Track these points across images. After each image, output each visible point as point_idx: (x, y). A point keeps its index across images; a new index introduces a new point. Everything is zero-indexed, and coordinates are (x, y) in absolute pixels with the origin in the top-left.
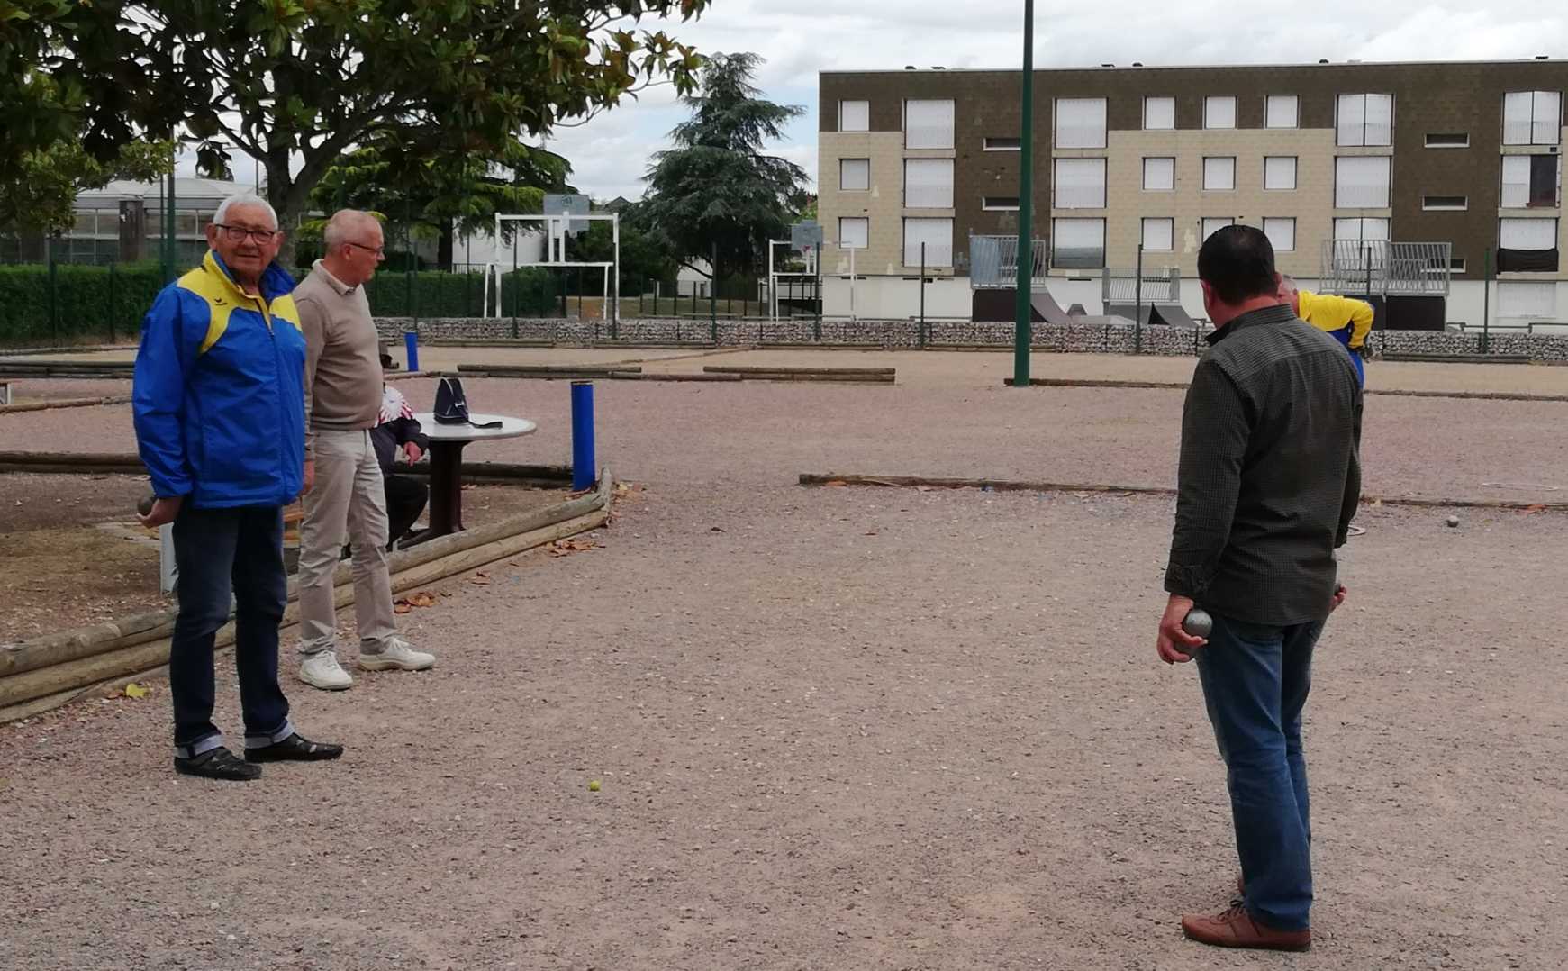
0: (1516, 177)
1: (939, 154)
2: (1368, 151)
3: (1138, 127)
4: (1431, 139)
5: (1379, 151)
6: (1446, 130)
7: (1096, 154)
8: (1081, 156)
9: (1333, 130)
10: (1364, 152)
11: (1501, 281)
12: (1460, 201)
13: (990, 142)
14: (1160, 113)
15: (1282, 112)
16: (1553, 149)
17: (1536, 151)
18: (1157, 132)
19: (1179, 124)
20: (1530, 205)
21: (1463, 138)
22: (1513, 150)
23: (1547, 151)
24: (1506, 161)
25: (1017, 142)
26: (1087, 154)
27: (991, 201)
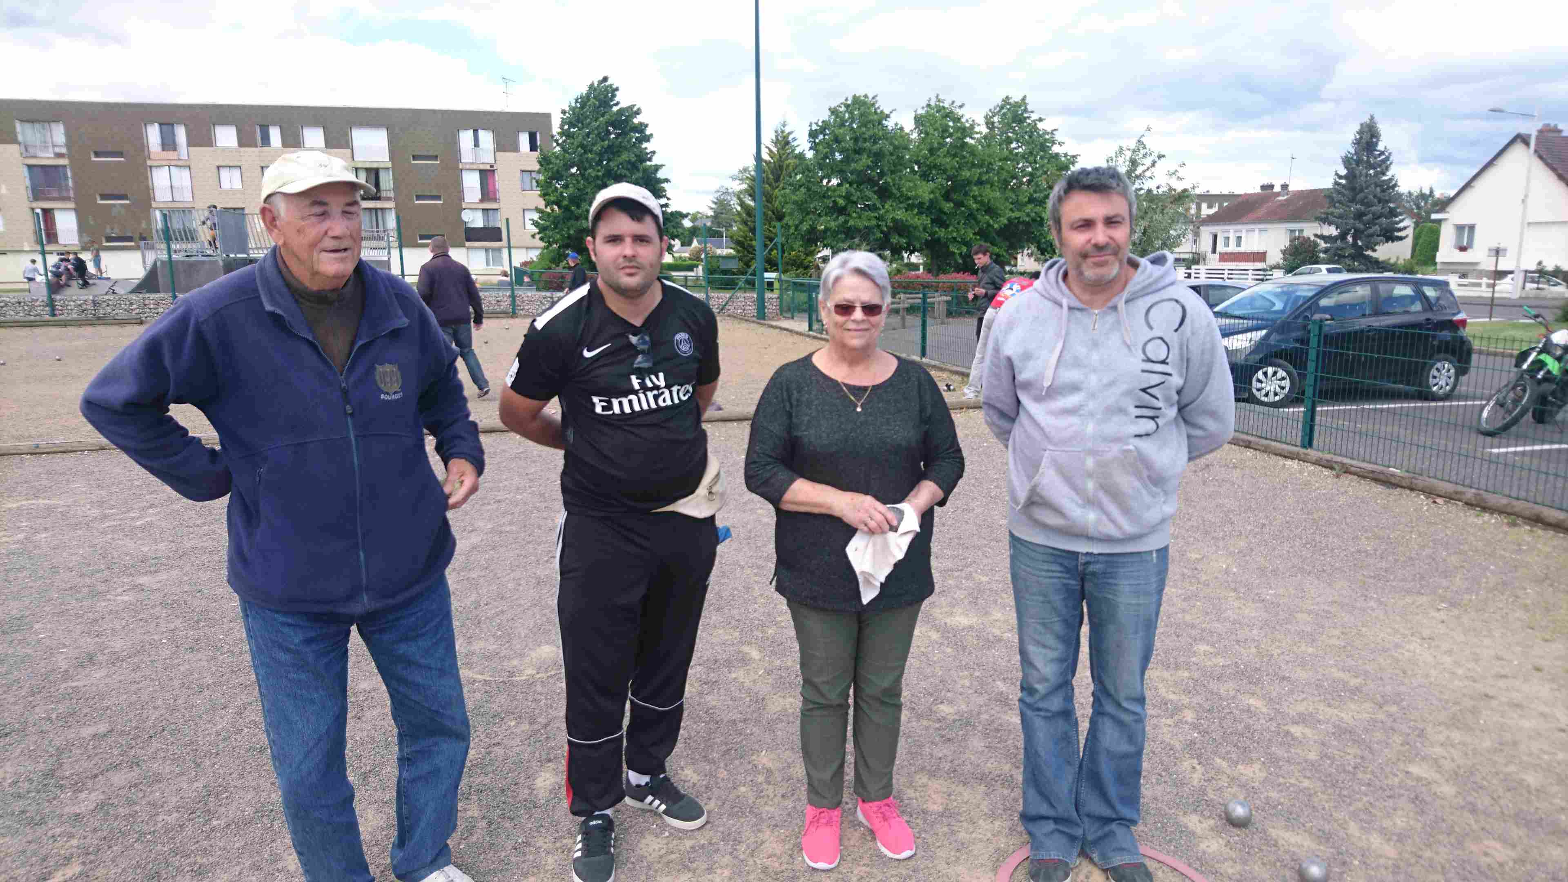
0: (471, 182)
2: (375, 165)
3: (210, 145)
4: (415, 158)
6: (424, 153)
7: (181, 163)
8: (171, 165)
9: (349, 151)
10: (372, 165)
11: (468, 248)
12: (438, 198)
13: (97, 155)
14: (226, 136)
15: (314, 137)
16: (492, 166)
17: (482, 167)
18: (225, 149)
19: (241, 144)
20: (482, 201)
21: (435, 158)
22: (468, 167)
23: (488, 167)
24: (464, 173)
25: (118, 154)
26: (173, 163)
27: (103, 197)
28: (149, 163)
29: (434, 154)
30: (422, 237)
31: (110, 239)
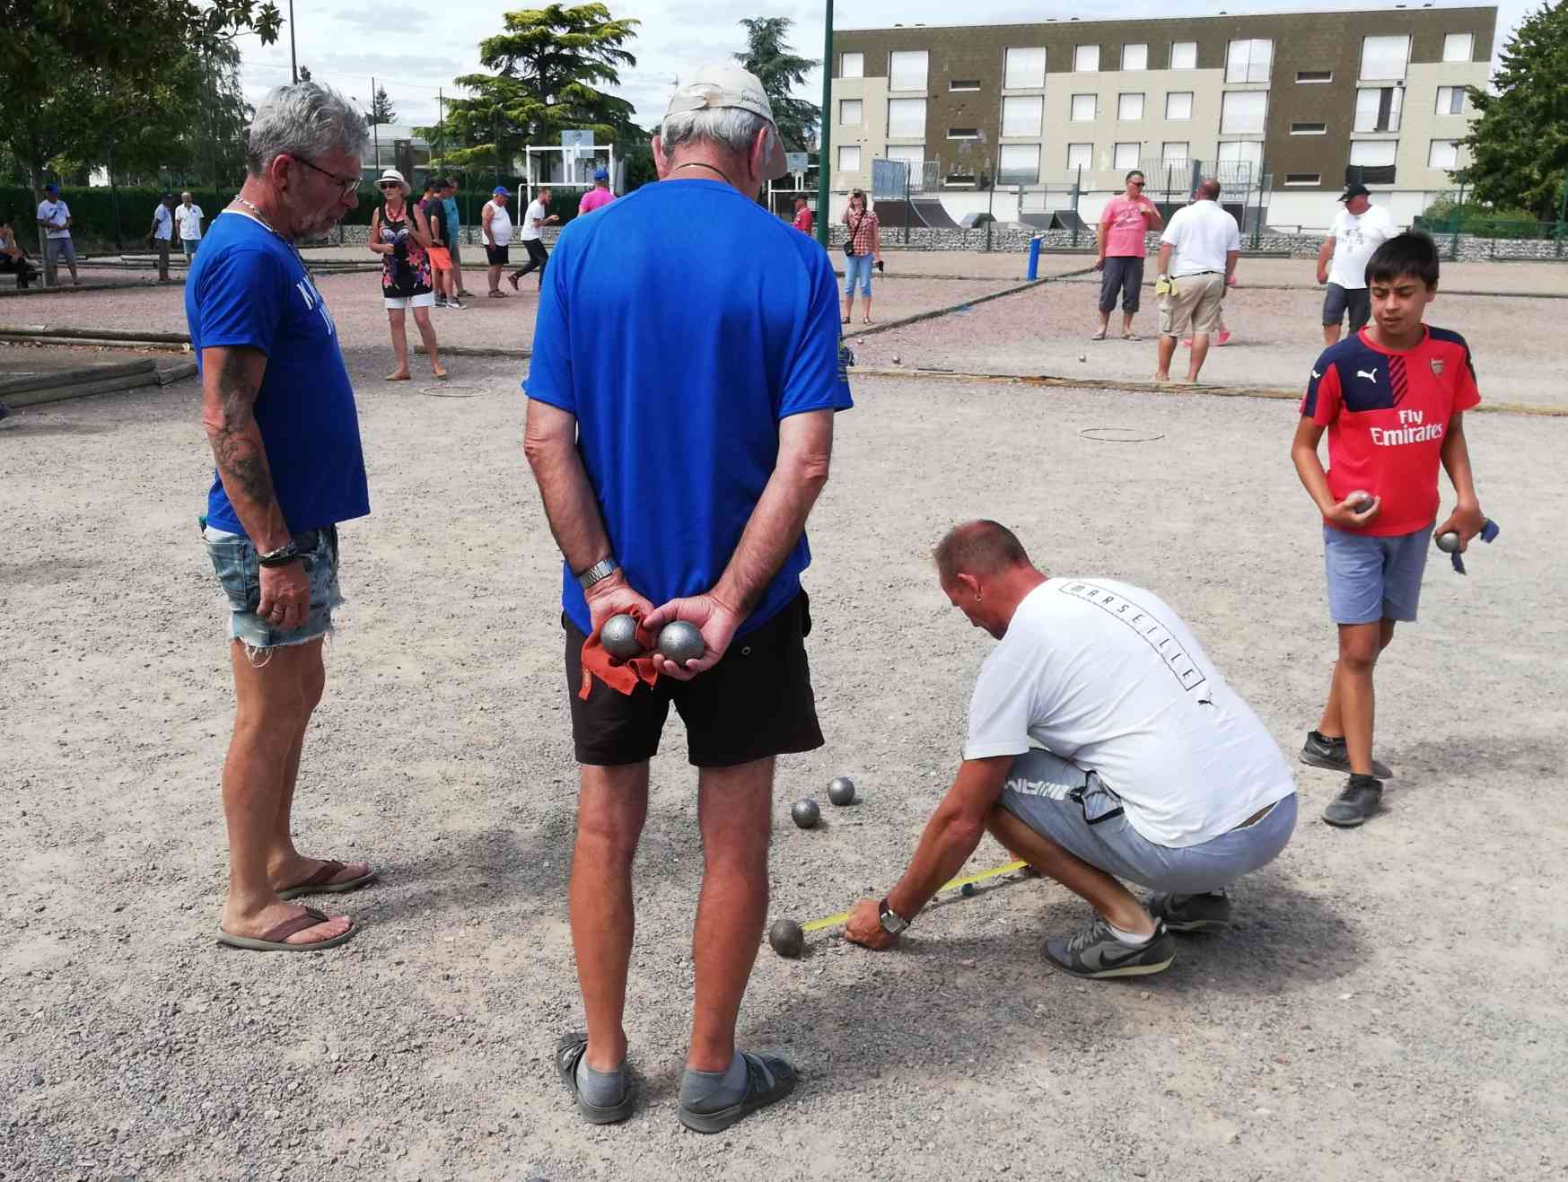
1: (916, 95)
2: (1250, 87)
3: (1070, 70)
4: (1301, 76)
5: (1258, 87)
6: (1314, 69)
7: (1036, 92)
8: (1024, 95)
9: (1223, 70)
10: (1247, 89)
12: (1320, 127)
13: (955, 84)
14: (1088, 58)
15: (1184, 56)
16: (1399, 82)
17: (1386, 84)
18: (1085, 74)
19: (1102, 68)
20: (1374, 131)
21: (1326, 75)
22: (1367, 85)
23: (1394, 84)
24: (1360, 94)
25: (977, 83)
26: (1028, 92)
27: (953, 132)
28: (1003, 93)
29: (1323, 69)
30: (1291, 178)
31: (951, 179)
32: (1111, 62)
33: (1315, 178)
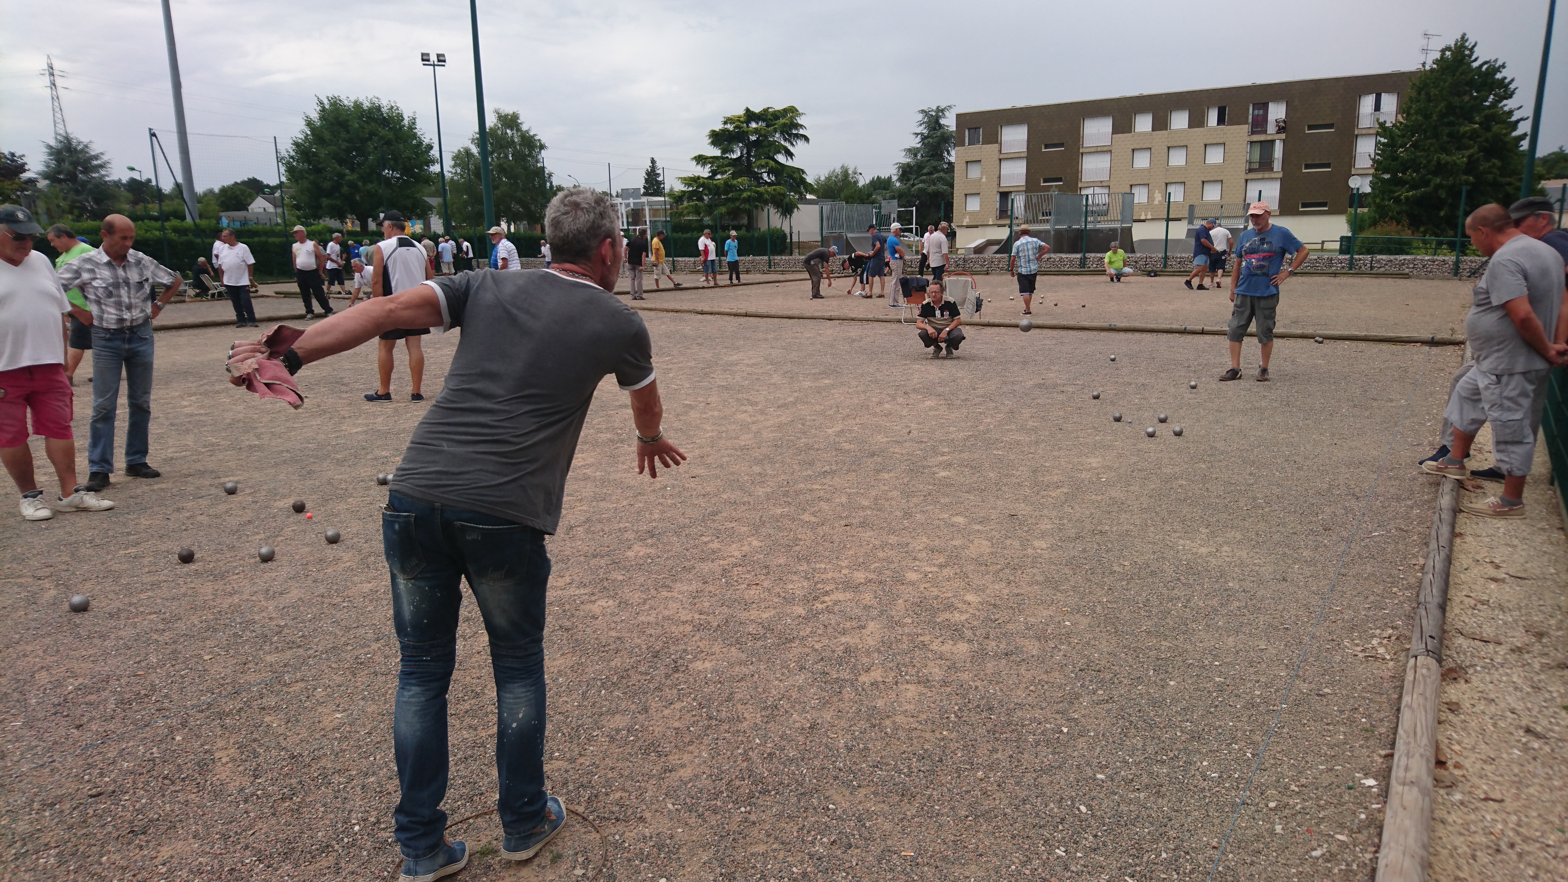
0: (1365, 148)
1: (1017, 155)
2: (1269, 138)
3: (1131, 131)
4: (1310, 128)
5: (1277, 137)
6: (1320, 122)
7: (1105, 149)
8: (1098, 151)
9: (1247, 126)
10: (1266, 139)
12: (1327, 165)
13: (1047, 146)
14: (1143, 123)
18: (1141, 134)
19: (1155, 128)
21: (1331, 126)
22: (1364, 131)
24: (1358, 139)
25: (1061, 145)
26: (1099, 149)
27: (1045, 181)
28: (1082, 151)
29: (1330, 122)
30: (1304, 206)
32: (1161, 124)
33: (1324, 204)
